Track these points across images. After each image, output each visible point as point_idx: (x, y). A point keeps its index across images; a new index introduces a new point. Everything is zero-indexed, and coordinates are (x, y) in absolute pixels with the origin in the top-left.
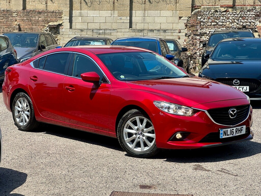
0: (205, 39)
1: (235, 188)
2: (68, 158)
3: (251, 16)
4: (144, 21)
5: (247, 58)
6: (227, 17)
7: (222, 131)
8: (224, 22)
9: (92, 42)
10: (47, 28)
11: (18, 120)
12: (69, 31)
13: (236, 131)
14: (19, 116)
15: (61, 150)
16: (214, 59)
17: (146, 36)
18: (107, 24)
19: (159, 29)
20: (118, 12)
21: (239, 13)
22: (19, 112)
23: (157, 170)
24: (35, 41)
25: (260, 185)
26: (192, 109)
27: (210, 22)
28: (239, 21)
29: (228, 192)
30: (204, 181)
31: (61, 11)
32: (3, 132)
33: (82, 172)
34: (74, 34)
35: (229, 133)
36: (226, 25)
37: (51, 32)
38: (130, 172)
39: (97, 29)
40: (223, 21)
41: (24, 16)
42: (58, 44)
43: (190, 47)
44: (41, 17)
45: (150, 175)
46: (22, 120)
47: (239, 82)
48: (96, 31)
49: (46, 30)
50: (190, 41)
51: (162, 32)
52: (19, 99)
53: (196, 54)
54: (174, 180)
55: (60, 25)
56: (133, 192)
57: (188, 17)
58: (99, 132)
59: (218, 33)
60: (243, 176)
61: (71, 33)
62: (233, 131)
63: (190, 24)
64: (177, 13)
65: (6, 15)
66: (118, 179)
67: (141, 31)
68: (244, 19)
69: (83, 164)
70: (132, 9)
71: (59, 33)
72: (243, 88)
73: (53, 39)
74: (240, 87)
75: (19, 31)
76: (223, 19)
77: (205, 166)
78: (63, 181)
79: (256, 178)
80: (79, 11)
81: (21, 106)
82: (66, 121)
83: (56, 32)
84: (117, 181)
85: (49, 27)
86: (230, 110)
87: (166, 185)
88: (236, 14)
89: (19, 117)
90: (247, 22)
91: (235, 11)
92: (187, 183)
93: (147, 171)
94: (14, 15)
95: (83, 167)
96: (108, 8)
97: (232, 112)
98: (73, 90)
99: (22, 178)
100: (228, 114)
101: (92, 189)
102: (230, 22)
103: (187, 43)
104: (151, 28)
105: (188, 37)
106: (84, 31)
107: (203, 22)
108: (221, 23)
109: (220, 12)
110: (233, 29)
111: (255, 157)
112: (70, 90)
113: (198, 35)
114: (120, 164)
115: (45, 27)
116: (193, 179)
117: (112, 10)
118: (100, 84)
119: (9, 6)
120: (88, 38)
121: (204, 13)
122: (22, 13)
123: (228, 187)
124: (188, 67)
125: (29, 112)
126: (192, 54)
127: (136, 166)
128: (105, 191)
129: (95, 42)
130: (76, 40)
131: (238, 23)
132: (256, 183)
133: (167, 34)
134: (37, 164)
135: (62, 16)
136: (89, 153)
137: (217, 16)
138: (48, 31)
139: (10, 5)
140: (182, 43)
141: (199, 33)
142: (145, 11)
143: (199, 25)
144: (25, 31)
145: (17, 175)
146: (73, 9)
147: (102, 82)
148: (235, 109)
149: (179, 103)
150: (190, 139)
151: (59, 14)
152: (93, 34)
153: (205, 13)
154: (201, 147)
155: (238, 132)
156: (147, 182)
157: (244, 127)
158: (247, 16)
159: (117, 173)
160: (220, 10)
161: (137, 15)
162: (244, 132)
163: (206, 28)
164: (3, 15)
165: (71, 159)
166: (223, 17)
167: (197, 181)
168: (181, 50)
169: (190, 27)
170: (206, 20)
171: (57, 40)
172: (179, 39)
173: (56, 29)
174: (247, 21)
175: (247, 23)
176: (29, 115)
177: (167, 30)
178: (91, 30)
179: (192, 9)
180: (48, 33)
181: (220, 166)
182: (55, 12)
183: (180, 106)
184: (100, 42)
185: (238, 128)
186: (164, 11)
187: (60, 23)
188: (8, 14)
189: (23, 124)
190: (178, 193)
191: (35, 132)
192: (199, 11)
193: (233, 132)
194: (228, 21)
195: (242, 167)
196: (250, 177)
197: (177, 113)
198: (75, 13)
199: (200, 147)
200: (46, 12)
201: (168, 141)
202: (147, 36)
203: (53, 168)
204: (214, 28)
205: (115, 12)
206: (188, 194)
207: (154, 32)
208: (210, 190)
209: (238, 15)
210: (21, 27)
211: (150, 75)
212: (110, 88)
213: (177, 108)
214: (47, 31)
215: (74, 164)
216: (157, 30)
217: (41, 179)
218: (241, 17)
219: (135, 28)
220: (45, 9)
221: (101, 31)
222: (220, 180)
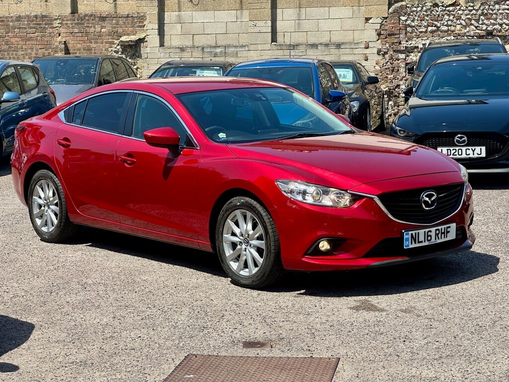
0: (415, 59)
1: (423, 343)
2: (119, 292)
3: (502, 12)
4: (298, 29)
5: (483, 92)
6: (456, 15)
7: (408, 234)
8: (451, 26)
9: (198, 72)
10: (117, 48)
11: (39, 222)
12: (157, 51)
13: (437, 235)
14: (41, 214)
15: (111, 278)
16: (422, 96)
17: (304, 57)
18: (230, 35)
19: (328, 42)
20: (250, 12)
21: (480, 7)
22: (40, 206)
23: (283, 311)
24: (93, 71)
25: (473, 336)
26: (350, 193)
27: (425, 27)
28: (480, 23)
29: (409, 351)
30: (367, 331)
31: (142, 14)
32: (11, 246)
33: (139, 318)
34: (168, 56)
35: (422, 238)
36: (454, 31)
37: (125, 54)
38: (230, 317)
39: (211, 47)
40: (450, 23)
41: (74, 25)
42: (138, 76)
43: (387, 74)
44: (105, 26)
45: (268, 321)
46: (46, 222)
47: (465, 138)
48: (209, 50)
49: (115, 52)
50: (386, 63)
51: (333, 47)
52: (39, 183)
53: (399, 88)
54: (311, 331)
55: (142, 40)
56: (226, 354)
57: (383, 17)
58: (185, 241)
59: (439, 45)
60: (445, 319)
61: (162, 55)
62: (429, 234)
63: (386, 32)
64: (361, 11)
65: (40, 24)
66: (205, 330)
67: (293, 47)
68: (488, 19)
69: (145, 304)
70: (276, 7)
71: (140, 56)
72: (473, 151)
73: (128, 67)
74: (469, 149)
75: (65, 54)
76: (449, 20)
77: (377, 301)
78: (99, 336)
79: (469, 322)
80: (177, 13)
81: (44, 196)
82: (127, 223)
83: (134, 55)
84: (201, 334)
85: (121, 45)
86: (423, 195)
87: (294, 340)
88: (474, 9)
89: (41, 217)
90: (494, 24)
91: (472, 4)
92: (335, 335)
93: (264, 314)
94: (56, 23)
95: (144, 309)
96: (231, 6)
97: (427, 199)
98: (133, 163)
99: (23, 332)
100: (419, 201)
101: (150, 351)
102: (462, 25)
103: (381, 68)
104: (312, 40)
105: (383, 55)
106: (186, 50)
107: (411, 27)
108: (445, 28)
109: (443, 6)
110: (469, 39)
111: (477, 282)
112: (128, 164)
113: (401, 52)
114: (215, 302)
115: (113, 46)
116: (348, 327)
117: (237, 10)
118: (181, 151)
119: (47, 8)
120: (194, 64)
121: (413, 9)
122: (71, 20)
123: (411, 341)
124: (382, 112)
125: (58, 206)
126: (392, 88)
127: (245, 306)
128: (173, 355)
129: (205, 71)
130: (169, 68)
131: (478, 26)
132: (467, 333)
133: (342, 51)
134: (58, 305)
135: (145, 23)
136: (162, 282)
137: (438, 13)
138: (120, 53)
139: (47, 5)
140: (371, 67)
141: (403, 47)
142: (301, 9)
143: (404, 32)
144: (76, 53)
145: (15, 328)
146: (166, 10)
147: (185, 146)
148: (433, 192)
149: (324, 183)
150: (347, 251)
151: (139, 20)
152: (203, 55)
153: (415, 9)
154: (367, 266)
155: (440, 235)
156: (259, 335)
157: (453, 226)
158: (494, 12)
159: (206, 319)
160: (443, 2)
161: (286, 18)
162: (452, 236)
163: (417, 38)
164: (35, 24)
165: (125, 293)
166: (449, 15)
167: (355, 330)
168: (367, 81)
169: (386, 38)
170: (416, 23)
171: (137, 69)
172: (365, 60)
173: (134, 48)
174: (495, 22)
175: (495, 27)
176: (58, 212)
177: (343, 43)
178: (200, 49)
179: (389, 3)
180: (119, 57)
181: (405, 301)
182: (132, 17)
183: (325, 188)
184: (213, 70)
185: (439, 228)
186: (336, 8)
187: (141, 38)
188: (44, 22)
189: (48, 229)
190: (311, 355)
191: (71, 244)
192: (403, 5)
193: (431, 236)
194: (458, 22)
195: (447, 302)
196: (457, 321)
197: (320, 202)
198: (169, 16)
199: (364, 265)
200: (115, 16)
201: (303, 257)
202: (306, 57)
203: (87, 311)
204: (432, 36)
205: (244, 12)
206: (331, 357)
207: (319, 48)
208: (375, 348)
209: (477, 10)
210: (70, 46)
211: (280, 132)
212: (199, 156)
213: (321, 192)
214: (117, 52)
215: (128, 304)
216: (325, 45)
217: (57, 335)
218: (483, 14)
219: (283, 41)
220: (112, 11)
221: (218, 50)
222: (398, 328)
